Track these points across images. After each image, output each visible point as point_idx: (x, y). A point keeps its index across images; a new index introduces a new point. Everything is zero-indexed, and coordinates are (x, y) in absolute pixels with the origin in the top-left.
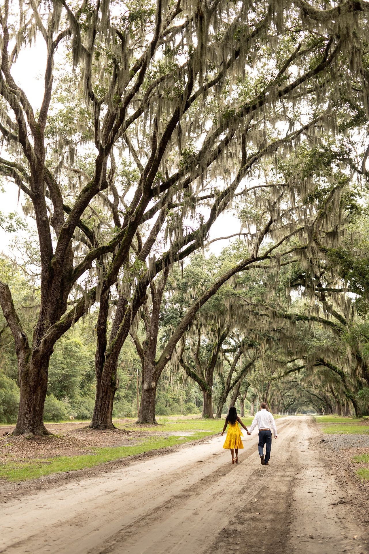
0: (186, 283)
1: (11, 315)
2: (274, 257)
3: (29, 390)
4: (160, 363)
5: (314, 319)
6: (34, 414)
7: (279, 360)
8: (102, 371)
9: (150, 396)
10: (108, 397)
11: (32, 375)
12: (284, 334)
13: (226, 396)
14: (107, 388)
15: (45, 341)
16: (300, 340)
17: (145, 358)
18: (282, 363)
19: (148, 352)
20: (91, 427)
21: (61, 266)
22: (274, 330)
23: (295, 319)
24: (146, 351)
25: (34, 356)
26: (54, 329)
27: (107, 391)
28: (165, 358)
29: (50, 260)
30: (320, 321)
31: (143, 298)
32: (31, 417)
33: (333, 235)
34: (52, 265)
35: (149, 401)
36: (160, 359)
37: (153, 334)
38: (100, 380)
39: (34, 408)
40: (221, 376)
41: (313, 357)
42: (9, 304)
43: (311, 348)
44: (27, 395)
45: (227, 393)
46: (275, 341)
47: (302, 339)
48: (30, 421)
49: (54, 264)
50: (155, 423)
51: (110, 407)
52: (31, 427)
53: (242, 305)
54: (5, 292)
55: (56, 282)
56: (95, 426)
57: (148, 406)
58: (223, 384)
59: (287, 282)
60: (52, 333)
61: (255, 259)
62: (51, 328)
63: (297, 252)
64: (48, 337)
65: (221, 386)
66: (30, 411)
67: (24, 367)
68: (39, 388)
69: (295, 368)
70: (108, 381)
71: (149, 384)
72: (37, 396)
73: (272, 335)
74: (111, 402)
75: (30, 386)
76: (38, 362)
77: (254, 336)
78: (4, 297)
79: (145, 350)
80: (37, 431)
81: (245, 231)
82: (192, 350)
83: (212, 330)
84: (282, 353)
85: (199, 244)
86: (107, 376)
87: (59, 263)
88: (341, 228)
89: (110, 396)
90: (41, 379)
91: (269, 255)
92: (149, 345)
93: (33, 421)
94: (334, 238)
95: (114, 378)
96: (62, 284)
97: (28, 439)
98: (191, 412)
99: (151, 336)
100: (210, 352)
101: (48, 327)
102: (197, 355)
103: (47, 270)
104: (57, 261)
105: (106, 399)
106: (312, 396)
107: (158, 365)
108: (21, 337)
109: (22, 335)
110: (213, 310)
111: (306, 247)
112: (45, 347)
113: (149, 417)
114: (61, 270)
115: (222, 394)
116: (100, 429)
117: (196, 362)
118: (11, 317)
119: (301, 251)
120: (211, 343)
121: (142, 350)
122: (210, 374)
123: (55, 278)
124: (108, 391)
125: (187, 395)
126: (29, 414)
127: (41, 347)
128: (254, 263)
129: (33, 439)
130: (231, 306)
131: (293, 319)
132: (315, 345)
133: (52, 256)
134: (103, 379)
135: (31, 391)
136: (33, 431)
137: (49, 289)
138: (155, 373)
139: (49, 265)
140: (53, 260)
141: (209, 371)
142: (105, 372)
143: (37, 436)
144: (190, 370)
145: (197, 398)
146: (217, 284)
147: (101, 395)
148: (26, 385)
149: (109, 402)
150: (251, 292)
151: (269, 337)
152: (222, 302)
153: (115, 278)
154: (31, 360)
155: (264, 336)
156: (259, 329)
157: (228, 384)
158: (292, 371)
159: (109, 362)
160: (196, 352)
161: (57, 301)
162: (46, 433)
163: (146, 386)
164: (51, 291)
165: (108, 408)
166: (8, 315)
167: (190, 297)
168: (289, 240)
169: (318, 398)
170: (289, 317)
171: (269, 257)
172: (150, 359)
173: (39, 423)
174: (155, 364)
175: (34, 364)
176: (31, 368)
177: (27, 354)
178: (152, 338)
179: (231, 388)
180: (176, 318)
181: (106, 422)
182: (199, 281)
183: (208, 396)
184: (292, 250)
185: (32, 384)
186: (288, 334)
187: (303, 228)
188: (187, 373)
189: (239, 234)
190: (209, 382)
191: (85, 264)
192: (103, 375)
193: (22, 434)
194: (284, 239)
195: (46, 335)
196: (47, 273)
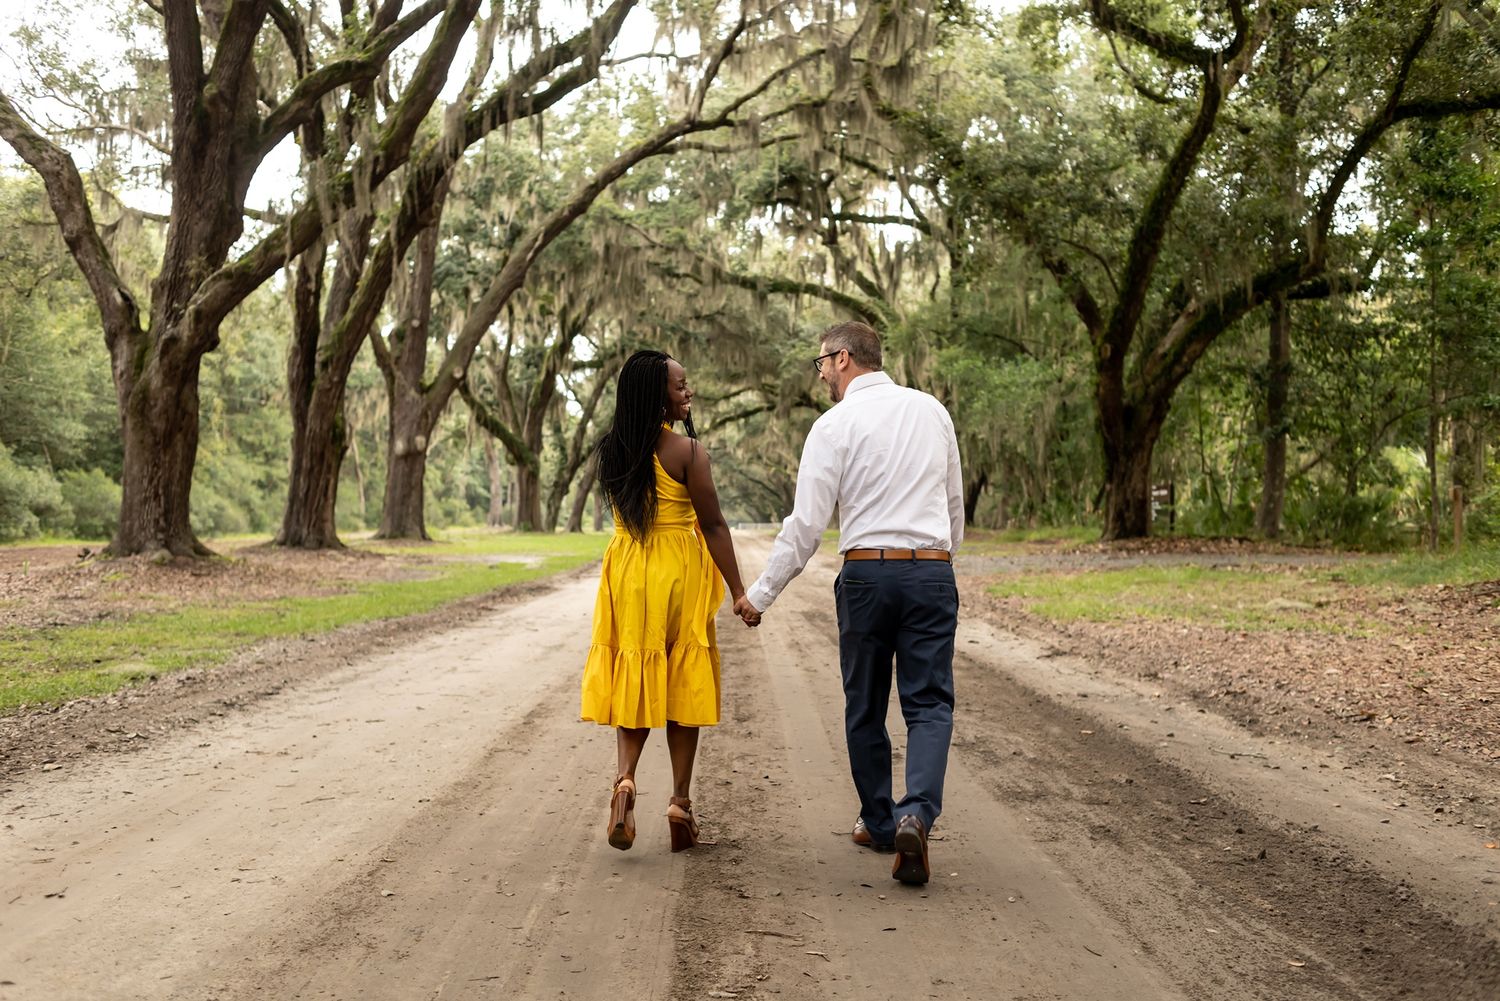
0: (489, 180)
1: (85, 239)
2: (745, 123)
3: (149, 440)
4: (438, 387)
5: (812, 290)
6: (167, 502)
7: (700, 392)
8: (308, 403)
9: (412, 471)
10: (325, 468)
11: (160, 403)
12: (723, 328)
13: (571, 479)
14: (324, 446)
15: (198, 313)
16: (761, 343)
17: (398, 374)
18: (707, 399)
19: (404, 359)
20: (282, 543)
21: (232, 109)
22: (698, 317)
23: (765, 290)
24: (398, 358)
25: (164, 353)
26: (223, 282)
27: (322, 455)
28: (451, 376)
29: (199, 88)
30: (826, 297)
31: (425, 213)
32: (161, 510)
33: (899, 73)
34: (205, 105)
35: (410, 483)
36: (437, 379)
37: (418, 313)
38: (304, 426)
39: (166, 487)
40: (557, 430)
41: (793, 387)
42: (77, 207)
43: (789, 363)
44: (147, 454)
45: (573, 471)
46: (700, 344)
47: (766, 342)
48: (157, 521)
49: (213, 101)
50: (425, 537)
51: (330, 492)
52: (160, 536)
53: (637, 249)
54: (65, 174)
55: (217, 152)
56: (292, 540)
57: (406, 497)
58: (563, 449)
59: (755, 193)
60: (216, 293)
61: (693, 125)
62: (214, 279)
63: (800, 114)
64: (205, 302)
65: (557, 454)
66: (157, 495)
67: (132, 380)
68: (179, 436)
69: (739, 412)
70: (325, 427)
71: (410, 441)
72: (174, 456)
73: (691, 329)
74: (332, 481)
75: (154, 432)
76: (178, 367)
77: (648, 330)
78: (61, 186)
79: (396, 354)
80: (179, 545)
81: (664, 46)
82: (491, 362)
83: (545, 312)
84: (707, 375)
85: (589, 72)
86: (323, 416)
87: (225, 100)
88: (916, 59)
89: (329, 467)
90: (185, 413)
91: (731, 116)
92: (408, 341)
93: (166, 520)
94: (899, 83)
95: (340, 423)
96: (232, 159)
97: (161, 564)
98: (453, 523)
99: (413, 317)
100: (533, 370)
101: (200, 278)
102: (503, 374)
103: (189, 118)
104: (221, 94)
105: (320, 472)
106: (751, 484)
107: (432, 394)
108: (119, 300)
109: (123, 295)
110: (558, 258)
111: (822, 103)
112: (196, 329)
113: (410, 522)
114: (232, 121)
115: (560, 474)
116: (308, 549)
117: (500, 392)
118: (87, 245)
119: (810, 111)
120: (531, 344)
121: (389, 355)
122: (535, 425)
123: (212, 140)
124: (327, 455)
125: (443, 481)
126: (153, 504)
127: (185, 329)
128: (689, 137)
129: (172, 564)
130: (607, 248)
131: (761, 287)
132: (801, 356)
133: (202, 80)
134: (312, 424)
135: (156, 444)
136: (167, 545)
137: (196, 171)
138: (425, 414)
139: (197, 103)
140: (209, 90)
141: (533, 415)
142: (319, 405)
143: (181, 559)
144: (485, 412)
145: (468, 487)
146: (592, 187)
147: (305, 463)
148: (142, 427)
149: (328, 481)
150: (658, 215)
151: (687, 333)
152: (584, 238)
153: (404, 151)
154: (154, 361)
155: (673, 329)
156: (661, 313)
157: (577, 448)
158: (730, 419)
159: (331, 381)
160: (502, 367)
161: (221, 207)
162: (202, 552)
163: (400, 446)
164: (203, 178)
165: (326, 495)
166: (78, 238)
167: (497, 219)
168: (785, 81)
169: (765, 487)
170: (749, 284)
171: (730, 124)
172: (411, 377)
173: (181, 526)
174: (423, 390)
175: (165, 375)
176: (156, 382)
177: (137, 348)
178: (416, 323)
179: (584, 459)
180: (460, 275)
181: (321, 531)
182: (526, 178)
183: (531, 478)
184: (790, 108)
185: (160, 425)
186: (731, 327)
187: (823, 51)
188: (478, 419)
189: (649, 55)
190: (532, 442)
191: (294, 107)
192: (311, 412)
193: (137, 553)
194: (774, 77)
195: (200, 297)
196: (192, 128)
